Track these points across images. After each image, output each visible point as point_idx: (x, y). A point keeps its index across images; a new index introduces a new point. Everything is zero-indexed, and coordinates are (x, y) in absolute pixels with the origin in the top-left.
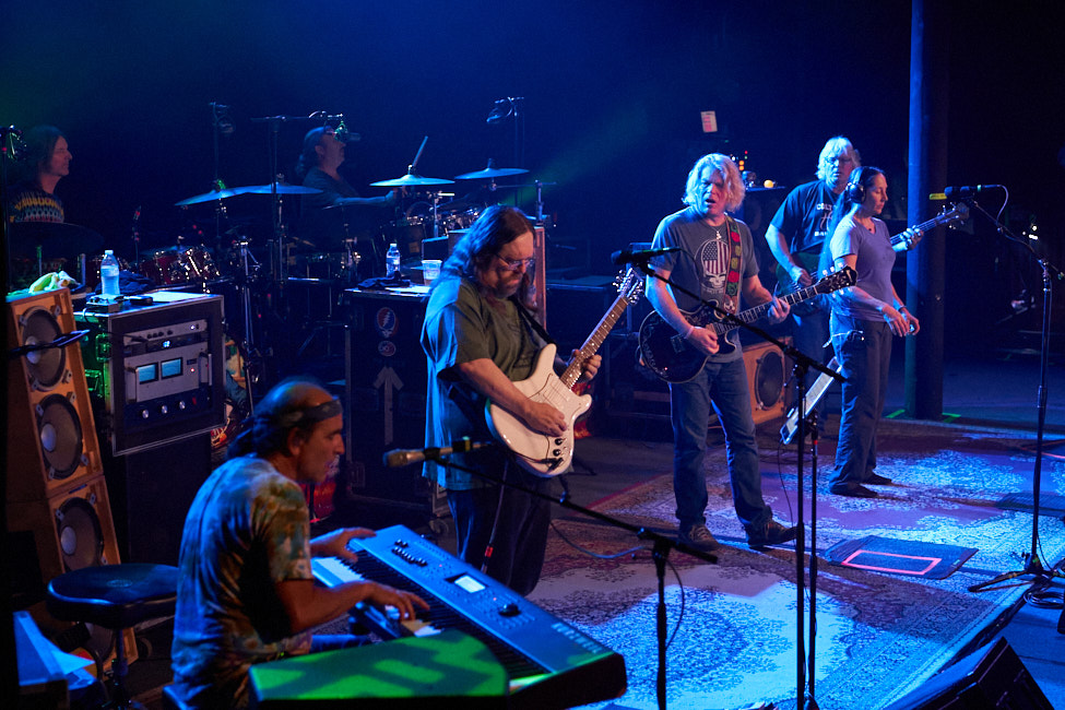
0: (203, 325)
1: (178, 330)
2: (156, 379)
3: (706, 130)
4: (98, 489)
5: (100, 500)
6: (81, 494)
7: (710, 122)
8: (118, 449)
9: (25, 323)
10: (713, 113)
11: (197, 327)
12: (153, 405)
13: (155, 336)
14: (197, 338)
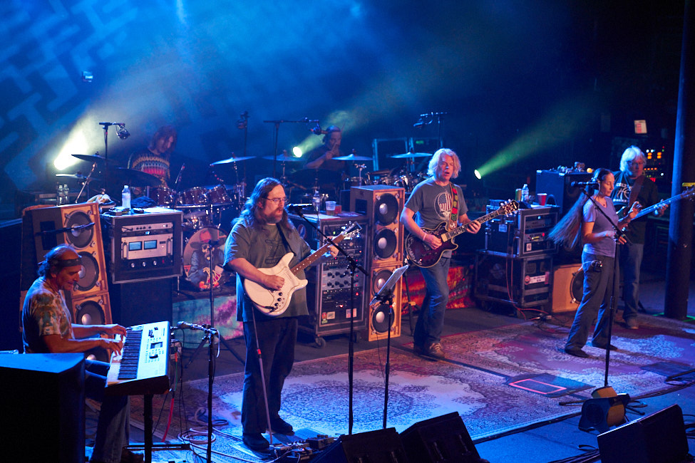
0: (170, 225)
1: (155, 226)
2: (141, 249)
3: (637, 131)
4: (105, 298)
5: (105, 303)
6: (95, 299)
7: (641, 127)
8: (116, 280)
9: (69, 217)
10: (644, 121)
11: (167, 226)
12: (138, 261)
13: (141, 228)
14: (166, 231)
